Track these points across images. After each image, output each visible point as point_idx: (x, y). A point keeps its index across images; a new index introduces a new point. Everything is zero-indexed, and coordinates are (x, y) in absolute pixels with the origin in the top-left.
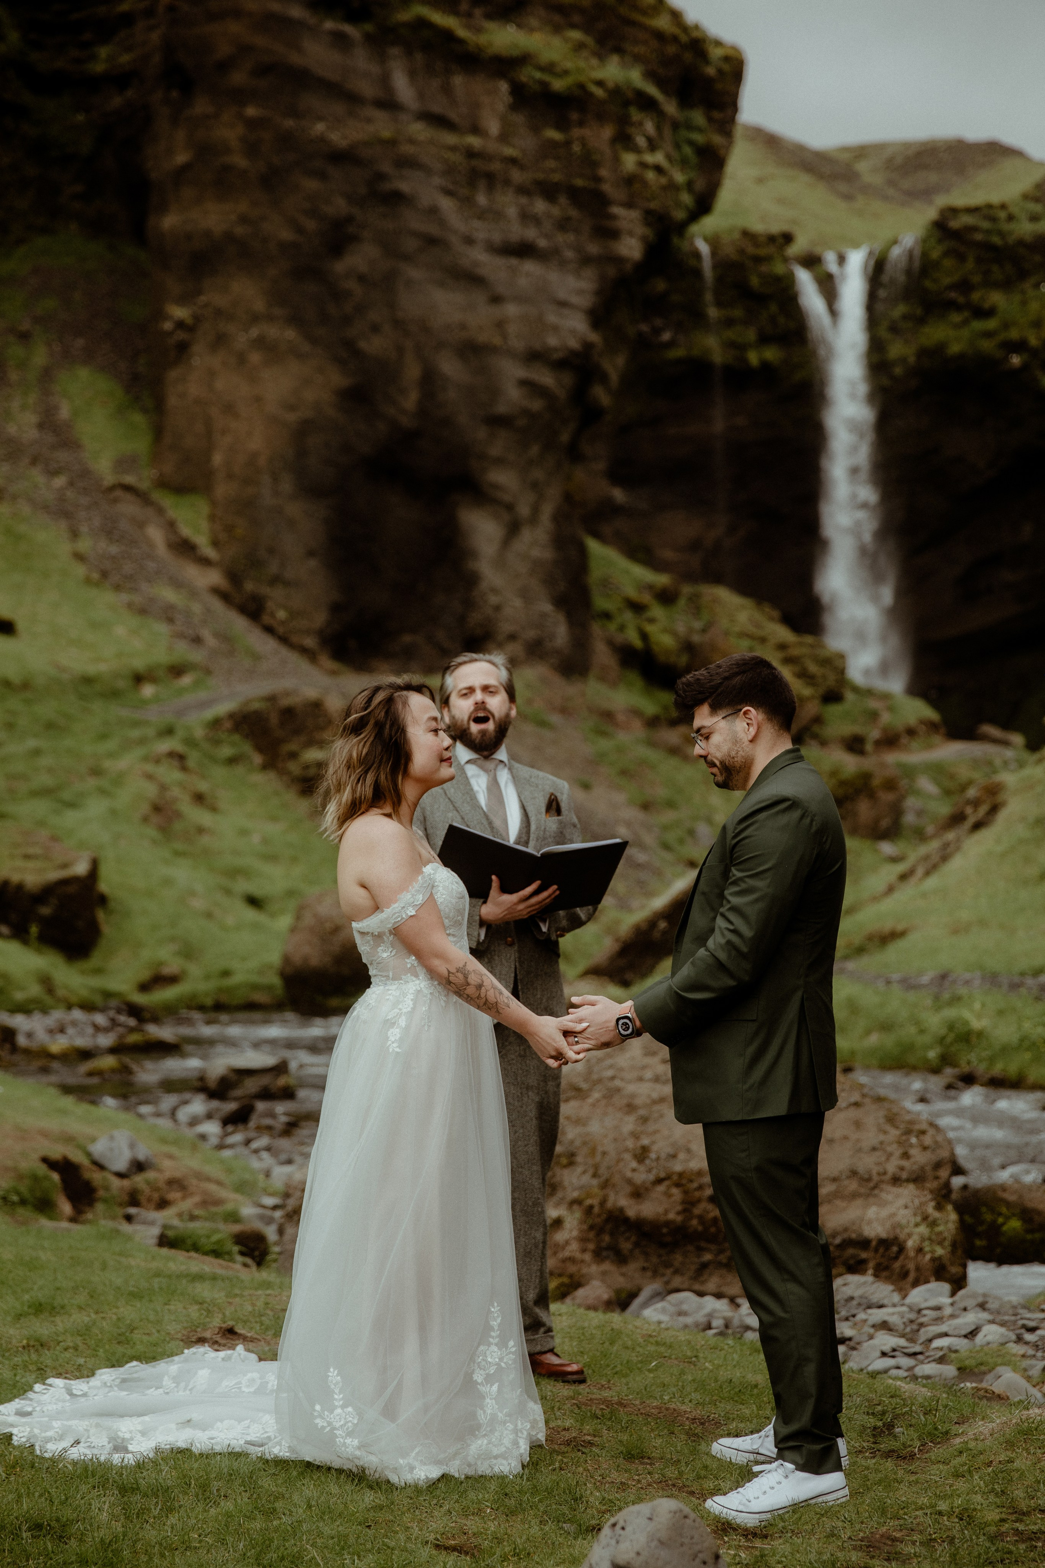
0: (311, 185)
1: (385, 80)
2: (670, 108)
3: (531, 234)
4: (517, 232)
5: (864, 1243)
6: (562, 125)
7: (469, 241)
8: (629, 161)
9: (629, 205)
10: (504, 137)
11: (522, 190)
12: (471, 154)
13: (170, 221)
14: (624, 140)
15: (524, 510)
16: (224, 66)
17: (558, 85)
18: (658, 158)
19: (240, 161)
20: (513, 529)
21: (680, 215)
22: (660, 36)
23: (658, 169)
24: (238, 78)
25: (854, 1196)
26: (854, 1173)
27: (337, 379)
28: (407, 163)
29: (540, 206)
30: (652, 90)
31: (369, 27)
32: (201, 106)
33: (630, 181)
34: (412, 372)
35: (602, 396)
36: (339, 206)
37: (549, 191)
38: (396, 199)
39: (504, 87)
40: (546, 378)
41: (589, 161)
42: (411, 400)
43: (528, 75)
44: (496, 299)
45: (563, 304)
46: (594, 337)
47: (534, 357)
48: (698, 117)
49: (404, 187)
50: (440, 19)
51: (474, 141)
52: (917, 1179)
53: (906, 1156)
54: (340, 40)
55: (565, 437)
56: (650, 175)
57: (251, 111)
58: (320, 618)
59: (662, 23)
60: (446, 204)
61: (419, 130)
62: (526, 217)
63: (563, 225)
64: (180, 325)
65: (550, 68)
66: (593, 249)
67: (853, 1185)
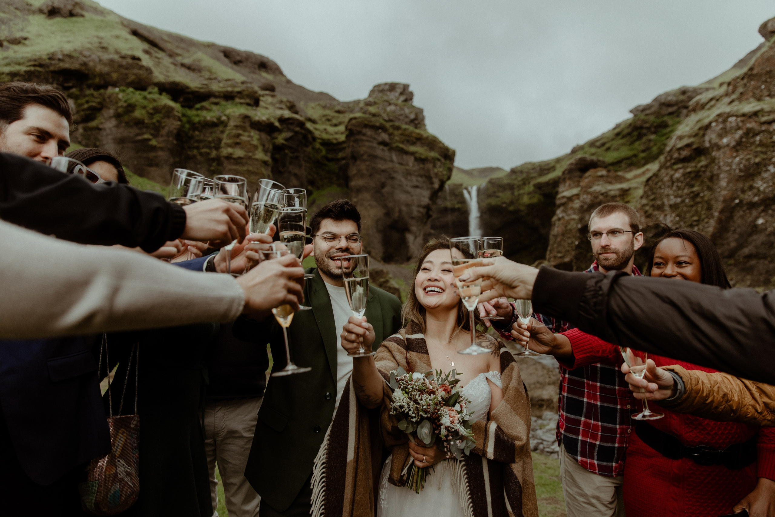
0: (378, 176)
1: (391, 157)
2: (443, 160)
3: (418, 184)
4: (415, 183)
5: (543, 400)
6: (423, 164)
7: (407, 185)
8: (436, 170)
9: (436, 178)
10: (413, 166)
11: (417, 176)
12: (407, 170)
13: (353, 184)
14: (435, 166)
15: (418, 234)
16: (362, 155)
17: (423, 157)
18: (441, 169)
19: (365, 172)
20: (416, 237)
21: (445, 179)
22: (441, 148)
23: (441, 172)
24: (365, 157)
25: (539, 388)
26: (538, 382)
27: (383, 211)
28: (395, 172)
29: (420, 179)
30: (439, 157)
31: (388, 147)
32: (358, 162)
33: (436, 174)
34: (397, 209)
35: (431, 213)
36: (383, 180)
37: (421, 176)
38: (393, 178)
39: (412, 158)
40: (422, 210)
41: (428, 171)
42: (397, 215)
43: (417, 155)
44: (412, 196)
45: (424, 197)
46: (430, 202)
47: (419, 206)
48: (448, 162)
49: (395, 175)
50: (401, 146)
51: (407, 167)
52: (554, 383)
53: (550, 378)
54: (383, 150)
55: (425, 220)
56: (440, 173)
57: (368, 163)
58: (381, 255)
59: (441, 145)
60: (403, 179)
61: (397, 166)
62: (417, 181)
63: (424, 182)
64: (355, 202)
65: (421, 154)
66: (429, 186)
67: (538, 385)
